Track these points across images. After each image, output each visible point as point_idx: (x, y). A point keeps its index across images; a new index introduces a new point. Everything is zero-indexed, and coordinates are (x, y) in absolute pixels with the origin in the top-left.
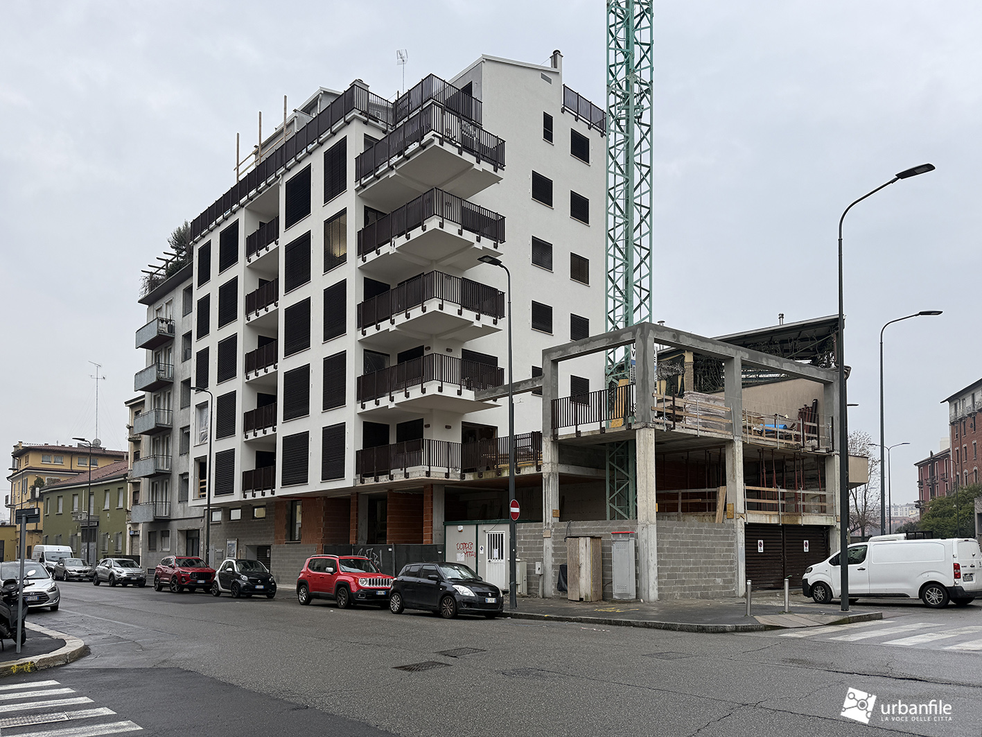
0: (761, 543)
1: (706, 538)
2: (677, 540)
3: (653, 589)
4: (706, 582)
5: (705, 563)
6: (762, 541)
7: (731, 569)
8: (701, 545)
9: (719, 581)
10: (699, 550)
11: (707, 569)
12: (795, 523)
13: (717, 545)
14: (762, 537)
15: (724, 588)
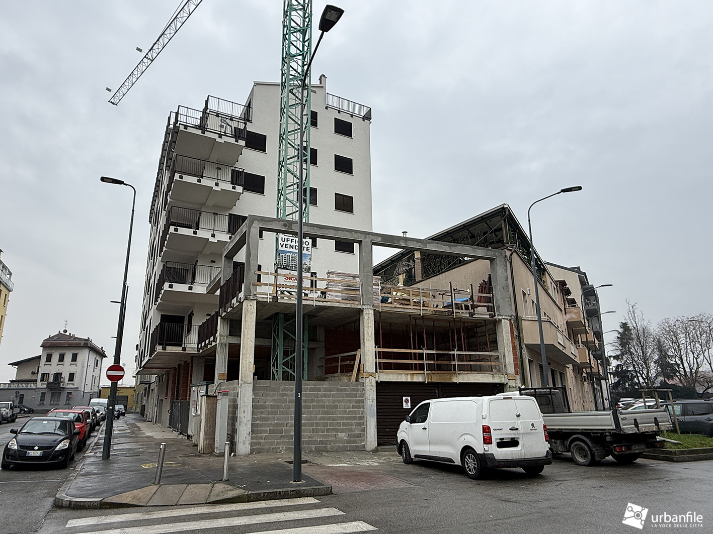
0: (407, 400)
1: (325, 396)
2: (285, 398)
3: (244, 444)
4: (322, 436)
5: (321, 419)
6: (409, 398)
7: (360, 424)
8: (318, 401)
9: (343, 436)
10: (314, 407)
11: (325, 425)
12: (449, 381)
13: (340, 402)
14: (408, 394)
15: (348, 442)
